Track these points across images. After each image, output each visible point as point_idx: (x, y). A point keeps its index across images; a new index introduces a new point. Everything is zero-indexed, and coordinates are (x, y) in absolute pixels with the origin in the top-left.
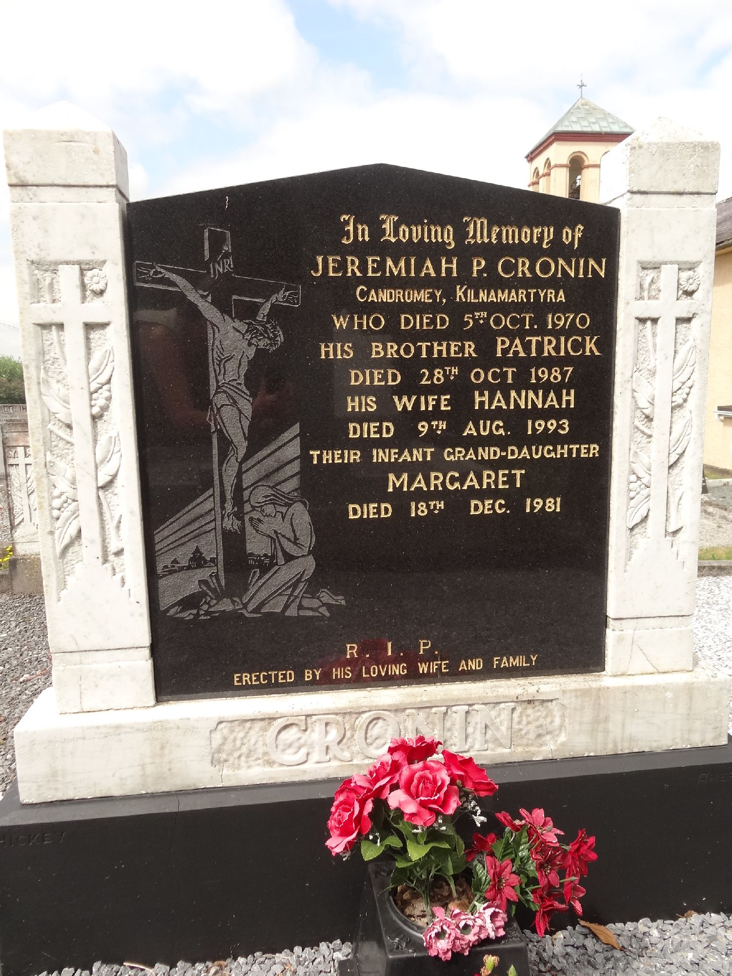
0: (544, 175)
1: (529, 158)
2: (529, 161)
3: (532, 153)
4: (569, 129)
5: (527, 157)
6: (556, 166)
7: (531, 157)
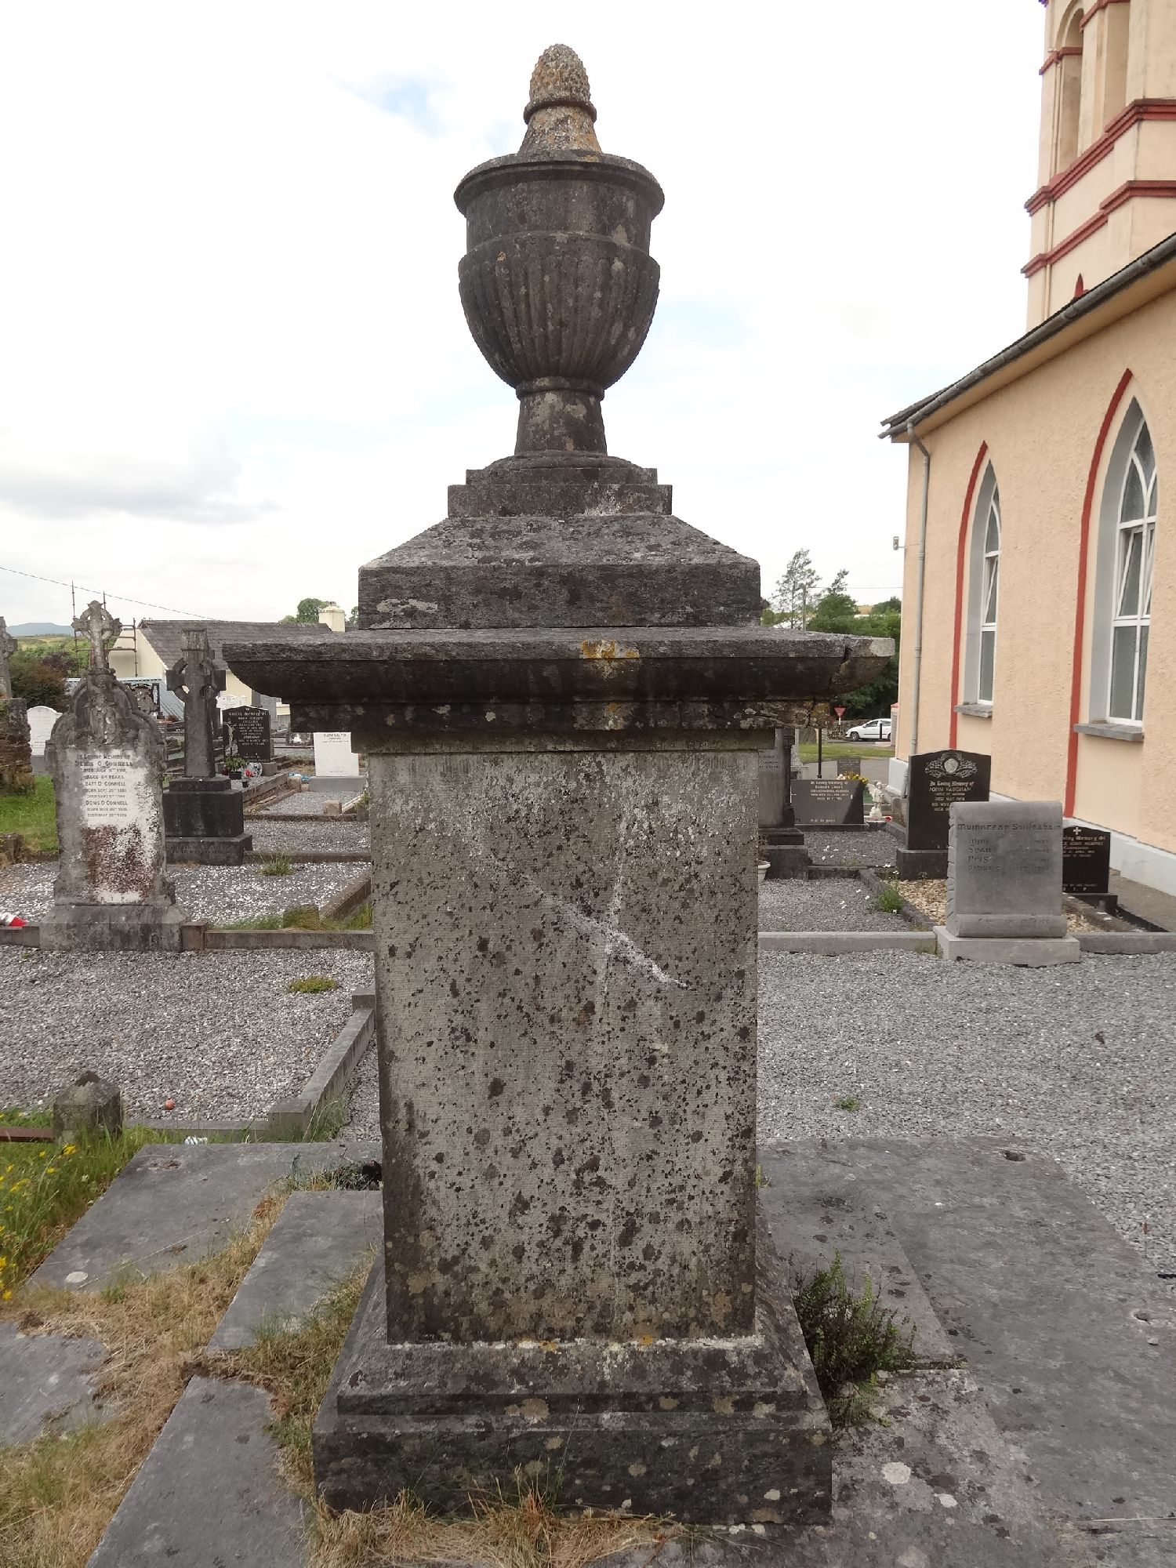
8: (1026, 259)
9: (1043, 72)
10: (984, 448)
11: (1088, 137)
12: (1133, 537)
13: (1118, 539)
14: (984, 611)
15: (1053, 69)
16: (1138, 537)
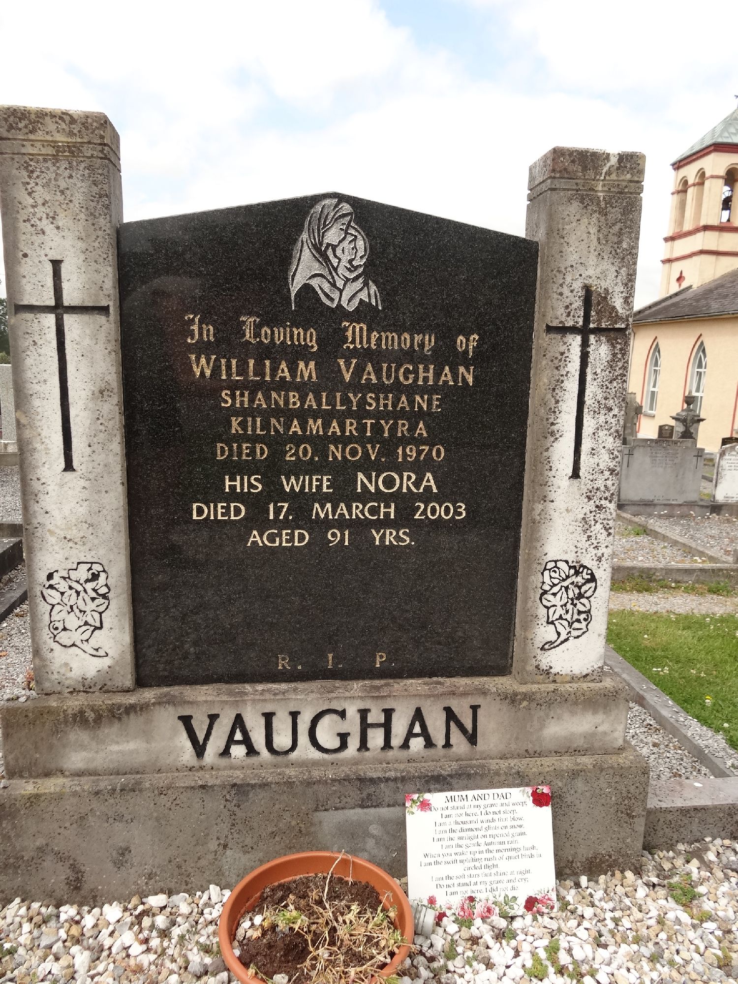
0: (694, 185)
1: (676, 166)
2: (674, 169)
3: (680, 161)
4: (729, 141)
5: (673, 165)
6: (712, 177)
7: (678, 165)
8: (663, 258)
9: (673, 194)
10: (656, 337)
11: (688, 227)
12: (700, 374)
13: (696, 373)
14: (652, 384)
15: (676, 195)
16: (701, 373)
